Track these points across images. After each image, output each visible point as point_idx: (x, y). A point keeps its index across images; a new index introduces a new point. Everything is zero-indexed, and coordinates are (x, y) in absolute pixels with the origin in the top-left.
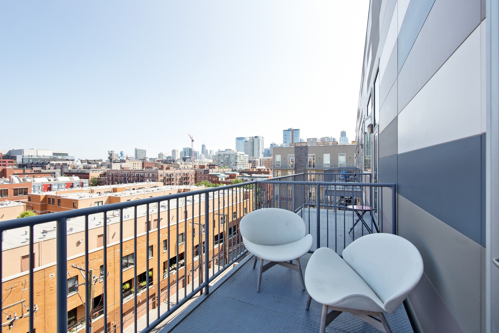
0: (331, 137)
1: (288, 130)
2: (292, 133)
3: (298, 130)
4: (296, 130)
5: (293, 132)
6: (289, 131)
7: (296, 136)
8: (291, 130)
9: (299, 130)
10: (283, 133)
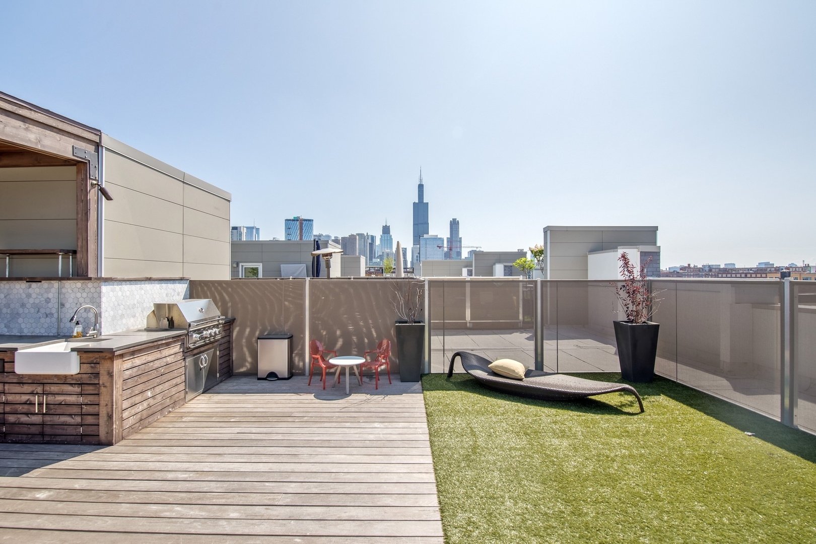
0: (367, 234)
1: (293, 220)
2: (299, 224)
3: (309, 220)
4: (306, 220)
5: (301, 225)
6: (296, 222)
7: (306, 231)
8: (298, 220)
9: (313, 220)
10: (285, 224)
